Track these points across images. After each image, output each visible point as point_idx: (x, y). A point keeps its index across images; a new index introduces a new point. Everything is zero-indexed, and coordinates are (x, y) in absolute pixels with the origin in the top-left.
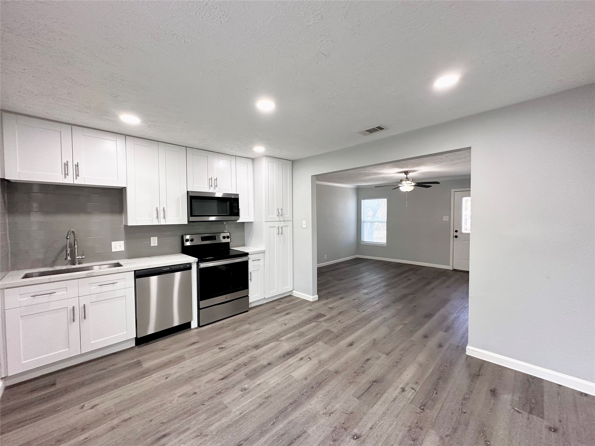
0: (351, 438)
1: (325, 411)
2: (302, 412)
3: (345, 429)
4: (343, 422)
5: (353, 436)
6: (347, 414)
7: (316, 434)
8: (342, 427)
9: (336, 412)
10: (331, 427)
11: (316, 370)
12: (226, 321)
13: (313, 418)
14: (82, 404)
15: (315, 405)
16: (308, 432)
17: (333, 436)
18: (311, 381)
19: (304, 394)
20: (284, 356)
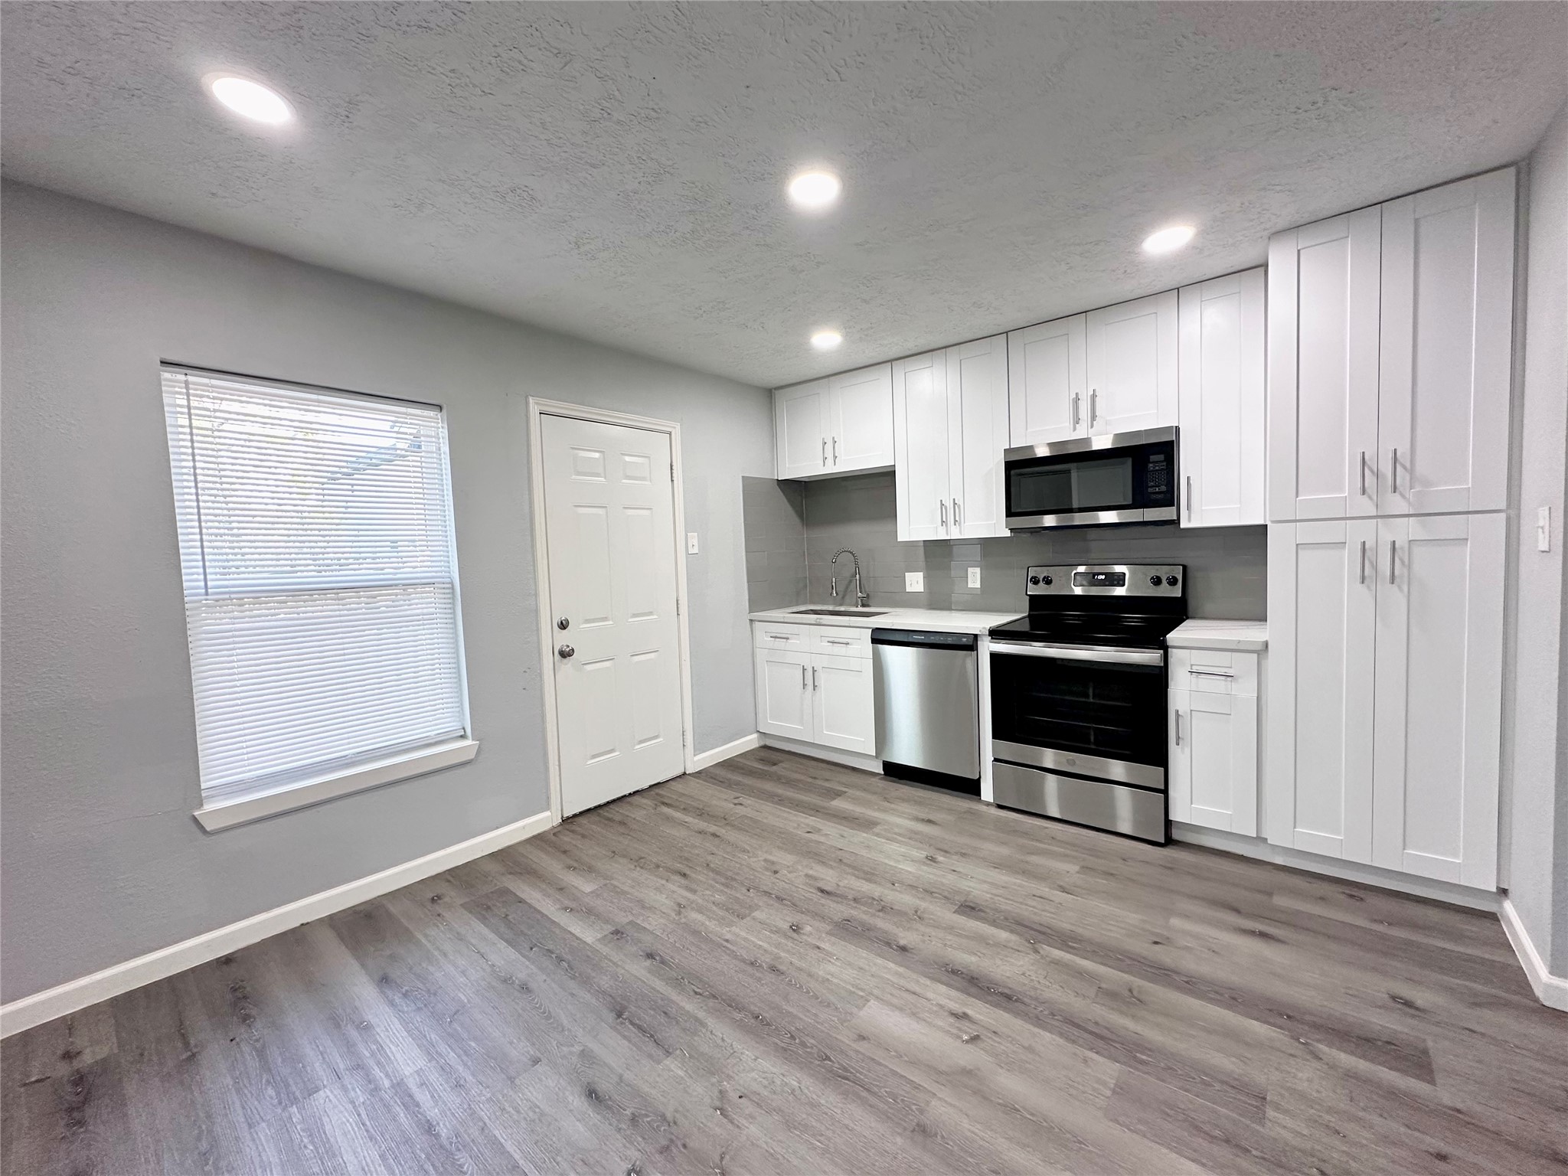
0: (635, 1162)
1: (733, 1096)
2: (730, 1041)
3: (665, 1150)
4: (691, 1144)
5: (640, 1171)
6: (722, 1158)
7: (659, 1075)
8: (672, 1141)
9: (730, 1126)
10: (676, 1111)
11: (914, 1063)
12: (1060, 828)
13: (710, 1067)
14: (740, 795)
15: (753, 1070)
16: (669, 1058)
17: (647, 1116)
18: (852, 1054)
19: (795, 1039)
20: (954, 972)
